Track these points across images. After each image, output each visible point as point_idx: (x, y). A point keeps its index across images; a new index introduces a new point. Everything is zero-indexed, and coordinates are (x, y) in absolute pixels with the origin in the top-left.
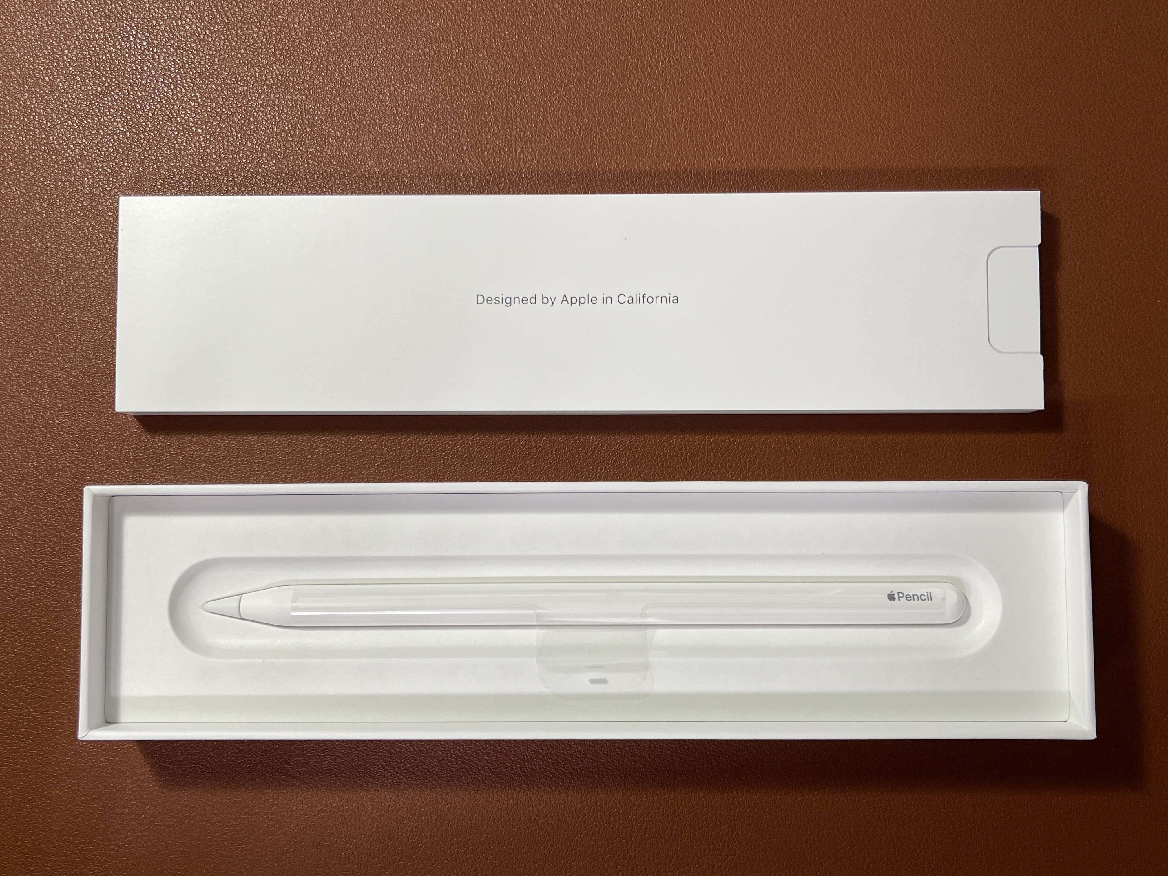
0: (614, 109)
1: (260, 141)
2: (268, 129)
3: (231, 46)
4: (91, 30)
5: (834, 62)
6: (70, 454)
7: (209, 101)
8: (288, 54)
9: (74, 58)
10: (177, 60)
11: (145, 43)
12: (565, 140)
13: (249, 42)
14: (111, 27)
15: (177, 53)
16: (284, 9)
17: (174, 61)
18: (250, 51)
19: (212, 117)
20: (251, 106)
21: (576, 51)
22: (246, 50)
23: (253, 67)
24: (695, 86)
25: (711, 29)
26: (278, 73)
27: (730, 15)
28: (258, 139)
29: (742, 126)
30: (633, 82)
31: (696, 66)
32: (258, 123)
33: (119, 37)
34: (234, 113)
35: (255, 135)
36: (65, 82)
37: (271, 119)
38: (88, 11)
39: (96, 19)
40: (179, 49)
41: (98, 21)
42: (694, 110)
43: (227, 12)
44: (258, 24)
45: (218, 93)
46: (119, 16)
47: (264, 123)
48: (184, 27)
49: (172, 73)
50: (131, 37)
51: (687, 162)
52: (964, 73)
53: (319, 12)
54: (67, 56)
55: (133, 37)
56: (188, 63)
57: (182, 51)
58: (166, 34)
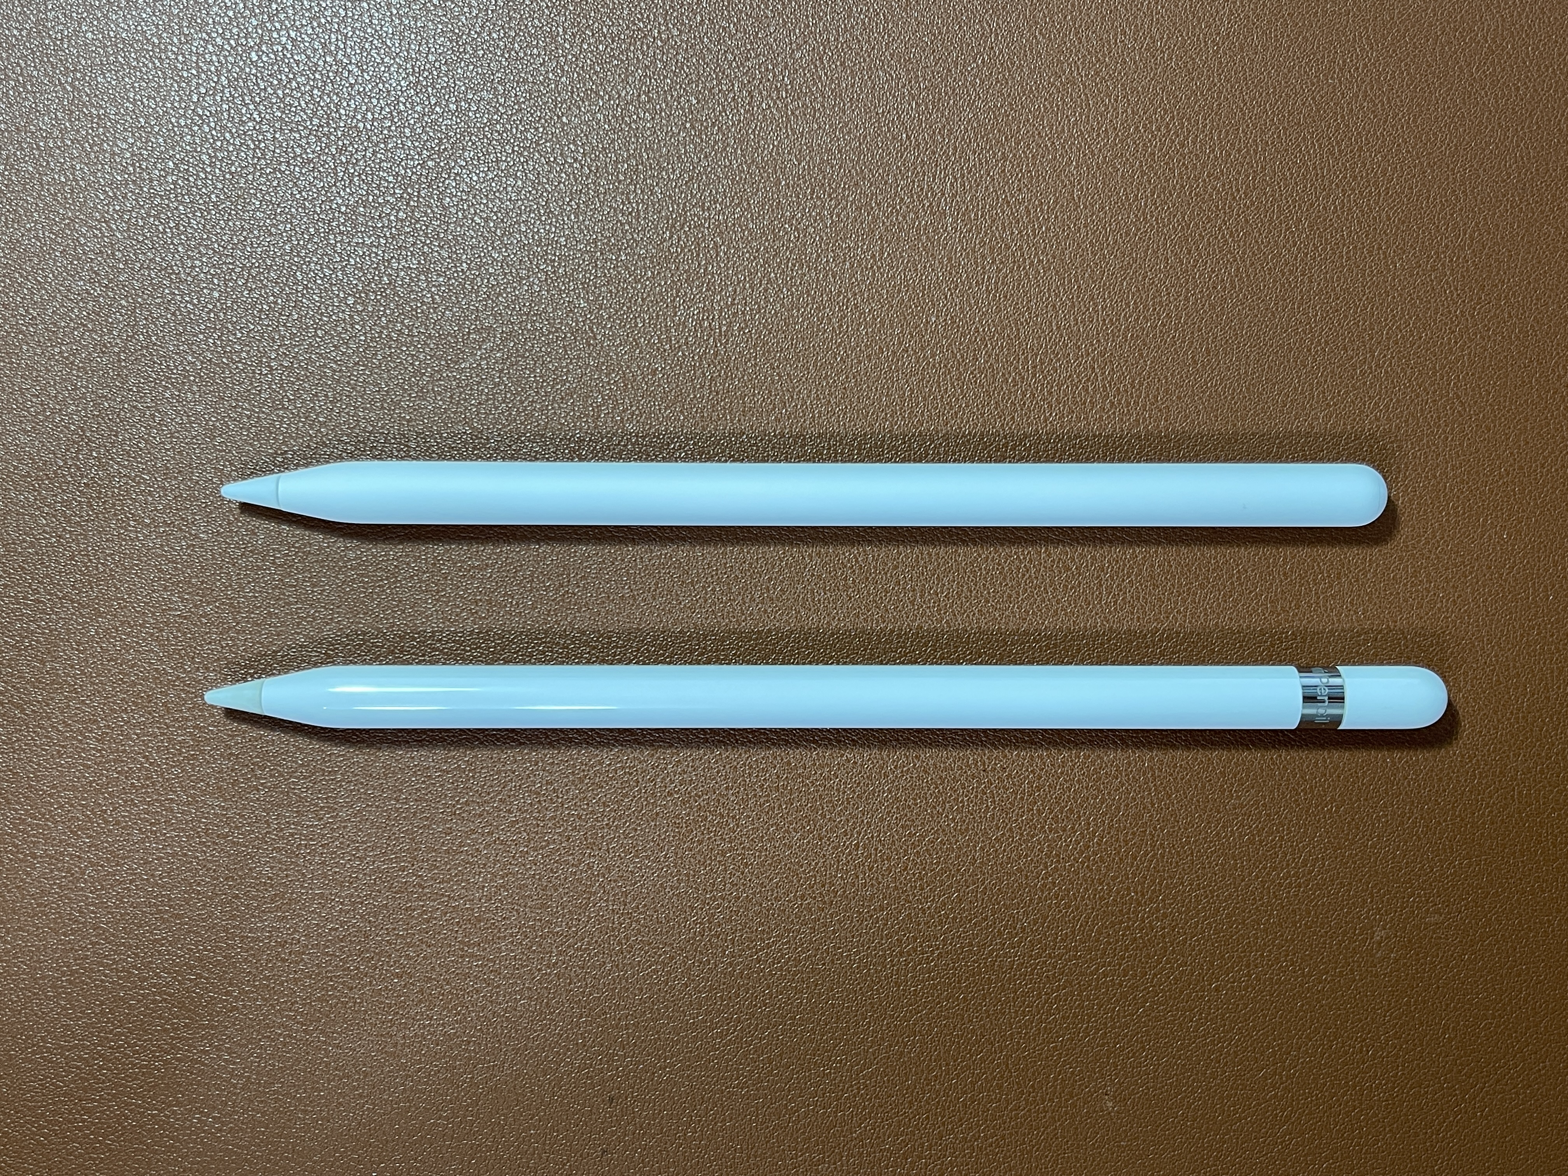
3: (265, 159)
17: (175, 183)
43: (259, 104)
45: (244, 233)
56: (196, 185)
58: (161, 141)
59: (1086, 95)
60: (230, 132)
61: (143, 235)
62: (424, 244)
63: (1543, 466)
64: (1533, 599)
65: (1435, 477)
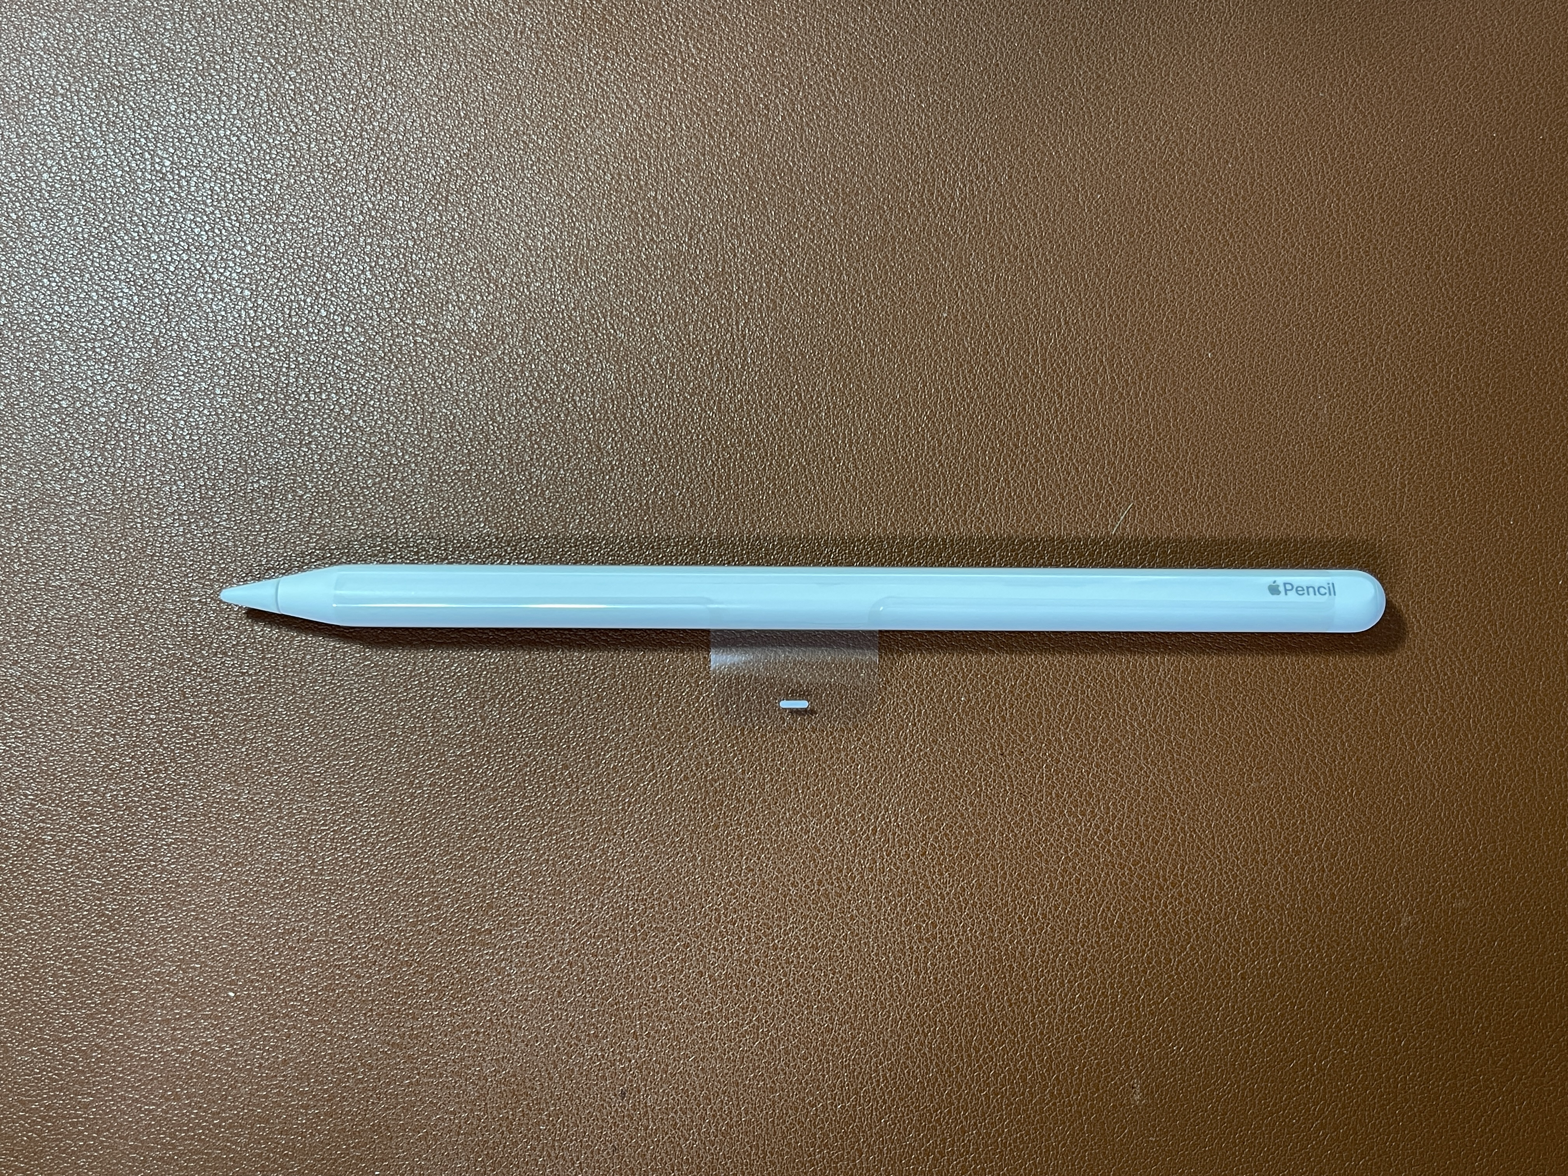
0: (887, 260)
1: (341, 308)
2: (354, 290)
3: (300, 167)
4: (86, 144)
5: (1223, 190)
6: (21, 799)
7: (264, 248)
8: (386, 178)
9: (57, 186)
10: (216, 188)
11: (167, 163)
12: (814, 307)
13: (328, 161)
14: (115, 140)
15: (217, 178)
16: (383, 113)
17: (212, 189)
18: (329, 173)
19: (267, 273)
20: (328, 257)
21: (828, 174)
22: (322, 172)
23: (332, 198)
24: (1011, 226)
25: (1033, 141)
26: (371, 206)
27: (1062, 120)
28: (337, 305)
29: (1086, 285)
30: (916, 220)
31: (1011, 196)
32: (338, 281)
33: (129, 154)
34: (302, 266)
35: (333, 299)
36: (41, 221)
37: (359, 275)
38: (81, 115)
39: (94, 128)
40: (220, 171)
41: (96, 130)
42: (1010, 262)
43: (295, 117)
44: (343, 134)
45: (277, 236)
46: (128, 122)
47: (348, 281)
48: (229, 140)
49: (208, 207)
50: (146, 153)
51: (1002, 339)
52: (1419, 205)
53: (435, 117)
54: (46, 182)
55: (150, 154)
56: (232, 191)
57: (224, 175)
58: (200, 150)
59: (1088, 108)
60: (267, 142)
61: (179, 237)
62: (451, 246)
63: (1545, 454)
64: (1543, 583)
65: (1440, 465)
